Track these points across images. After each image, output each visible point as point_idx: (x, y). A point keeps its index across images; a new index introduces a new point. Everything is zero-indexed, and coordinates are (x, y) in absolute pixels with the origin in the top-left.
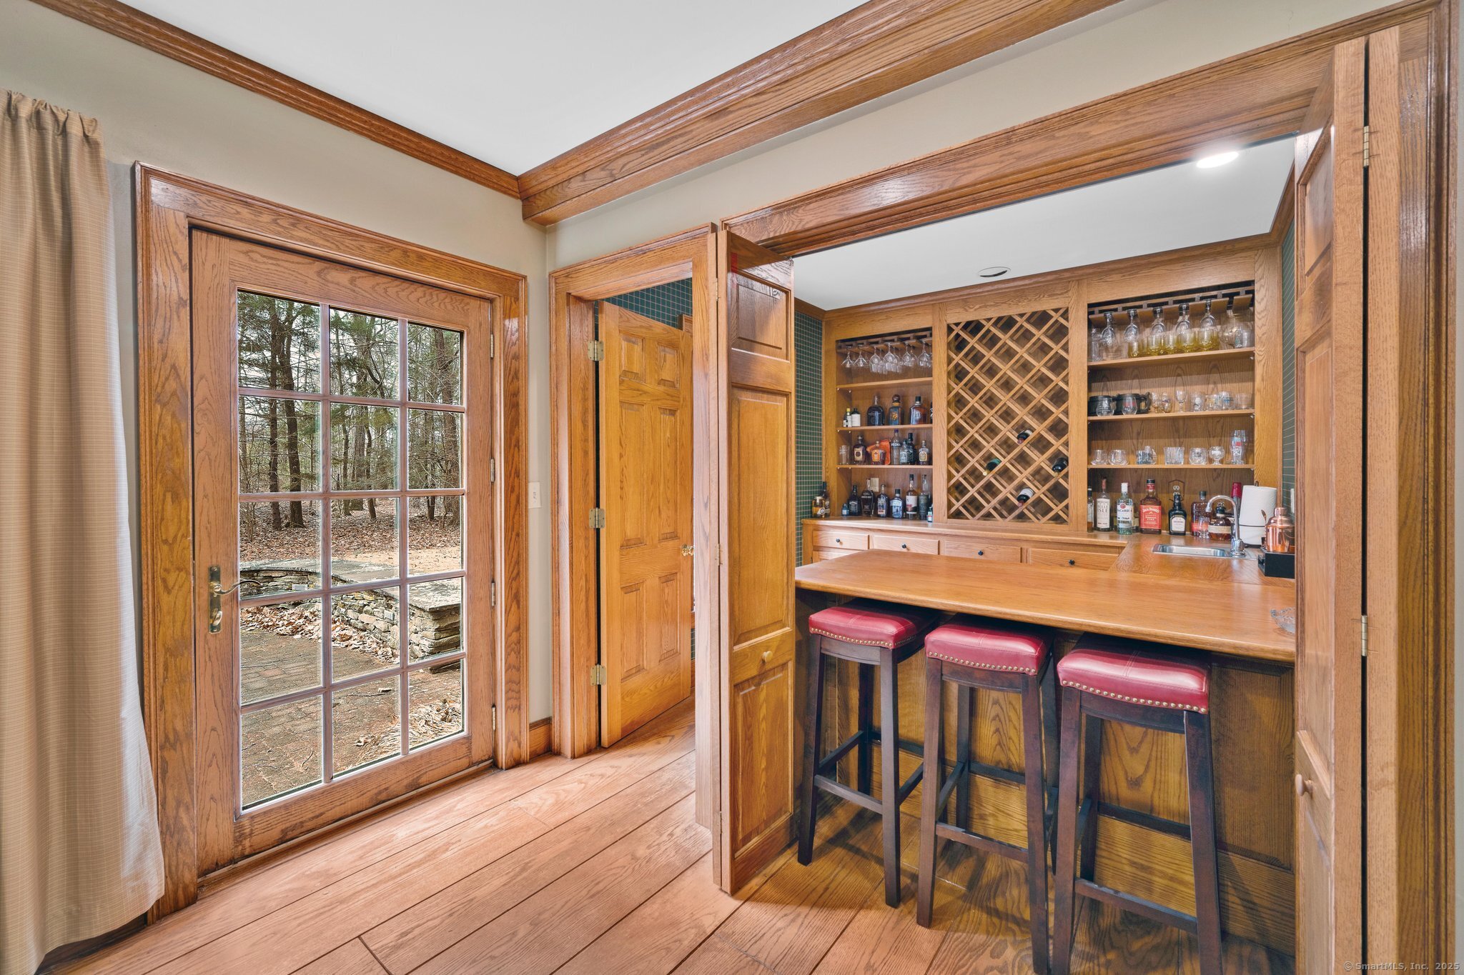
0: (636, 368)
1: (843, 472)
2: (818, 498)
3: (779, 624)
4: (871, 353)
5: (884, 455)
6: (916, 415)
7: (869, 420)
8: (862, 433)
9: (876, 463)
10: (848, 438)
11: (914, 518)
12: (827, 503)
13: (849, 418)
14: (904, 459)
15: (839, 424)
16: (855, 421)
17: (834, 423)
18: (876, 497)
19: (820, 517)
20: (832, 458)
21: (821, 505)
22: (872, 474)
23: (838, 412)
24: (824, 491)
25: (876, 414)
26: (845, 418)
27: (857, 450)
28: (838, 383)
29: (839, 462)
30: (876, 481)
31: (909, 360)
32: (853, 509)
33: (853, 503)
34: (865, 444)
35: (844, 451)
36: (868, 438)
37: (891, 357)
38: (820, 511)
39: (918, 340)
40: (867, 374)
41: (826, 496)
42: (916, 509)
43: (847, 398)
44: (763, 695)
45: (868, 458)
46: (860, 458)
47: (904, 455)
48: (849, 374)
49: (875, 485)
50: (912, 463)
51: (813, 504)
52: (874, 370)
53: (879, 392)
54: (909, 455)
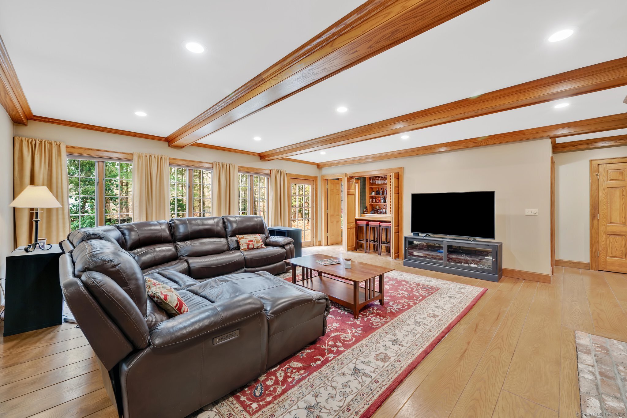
0: (333, 188)
1: (370, 204)
2: (365, 210)
3: (353, 223)
4: (376, 180)
5: (379, 201)
6: (381, 192)
7: (376, 194)
8: (375, 196)
9: (378, 203)
10: (372, 197)
11: (385, 214)
12: (367, 211)
13: (372, 193)
14: (382, 202)
15: (370, 194)
16: (373, 194)
17: (368, 194)
18: (378, 209)
19: (365, 214)
20: (368, 201)
21: (365, 211)
22: (377, 205)
23: (369, 191)
24: (366, 208)
25: (377, 192)
26: (371, 193)
27: (374, 200)
28: (369, 186)
29: (370, 202)
30: (378, 206)
31: (383, 182)
32: (373, 212)
33: (373, 211)
34: (375, 198)
35: (371, 200)
36: (376, 197)
37: (380, 181)
38: (365, 212)
39: (384, 178)
40: (375, 184)
41: (367, 209)
42: (385, 212)
43: (372, 189)
44: (351, 231)
45: (376, 201)
46: (374, 202)
47: (382, 201)
48: (373, 184)
49: (378, 207)
50: (384, 203)
51: (364, 211)
52: (377, 183)
53: (378, 188)
54: (383, 201)
